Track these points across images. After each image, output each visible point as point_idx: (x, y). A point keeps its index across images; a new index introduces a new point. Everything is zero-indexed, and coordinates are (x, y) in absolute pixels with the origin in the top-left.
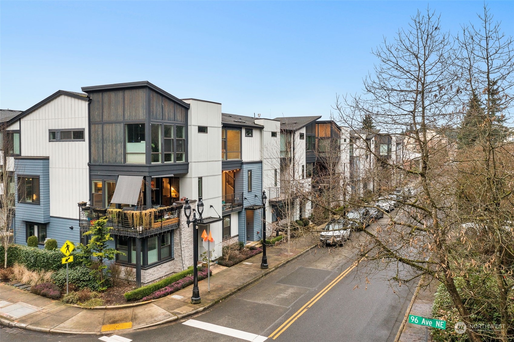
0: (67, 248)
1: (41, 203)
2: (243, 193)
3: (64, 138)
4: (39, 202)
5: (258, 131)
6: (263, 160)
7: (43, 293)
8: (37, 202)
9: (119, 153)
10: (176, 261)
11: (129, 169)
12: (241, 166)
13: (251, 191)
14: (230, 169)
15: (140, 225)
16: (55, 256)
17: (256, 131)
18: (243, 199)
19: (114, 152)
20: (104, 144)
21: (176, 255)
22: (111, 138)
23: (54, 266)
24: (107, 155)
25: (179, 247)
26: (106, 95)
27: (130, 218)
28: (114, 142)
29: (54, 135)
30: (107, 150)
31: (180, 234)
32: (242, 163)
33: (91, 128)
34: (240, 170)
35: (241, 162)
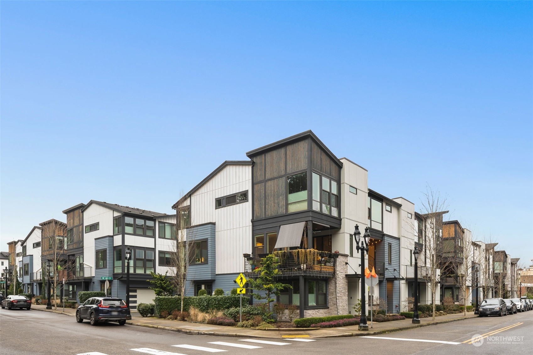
0: (241, 280)
1: (209, 262)
2: (384, 263)
3: (228, 203)
4: (207, 261)
5: (396, 209)
6: (400, 237)
7: (220, 322)
8: (206, 262)
9: (281, 205)
10: (330, 309)
11: (291, 217)
12: (382, 238)
13: (391, 264)
14: (374, 237)
15: (305, 262)
16: (225, 298)
17: (394, 208)
18: (384, 269)
19: (276, 205)
20: (266, 200)
21: (330, 304)
22: (273, 194)
23: (224, 306)
24: (270, 209)
25: (334, 296)
26: (269, 156)
27: (295, 256)
28: (276, 196)
29: (220, 203)
30: (270, 205)
31: (336, 283)
32: (384, 235)
33: (254, 188)
34: (382, 241)
35: (382, 234)
